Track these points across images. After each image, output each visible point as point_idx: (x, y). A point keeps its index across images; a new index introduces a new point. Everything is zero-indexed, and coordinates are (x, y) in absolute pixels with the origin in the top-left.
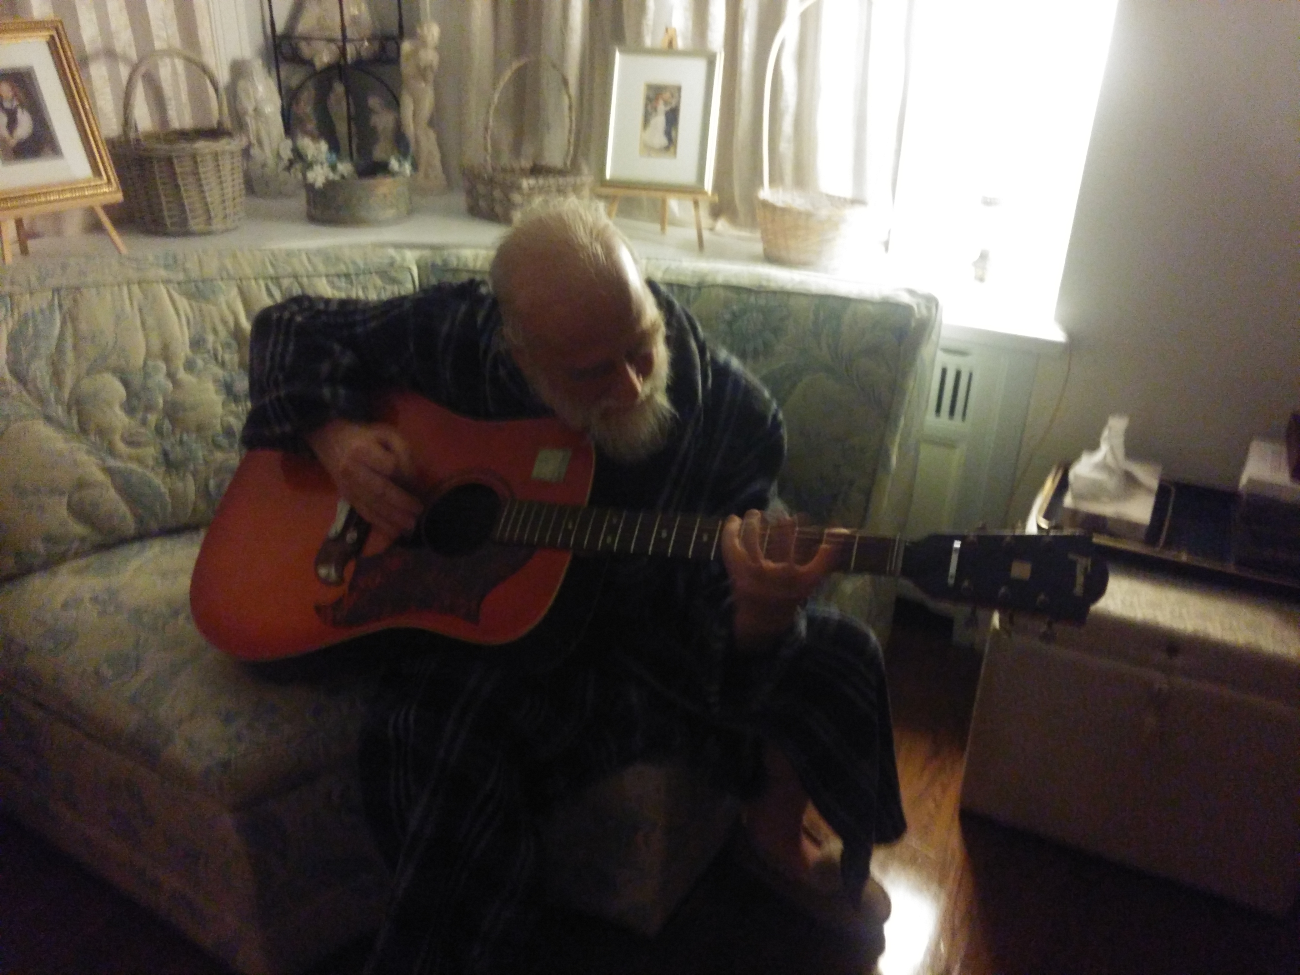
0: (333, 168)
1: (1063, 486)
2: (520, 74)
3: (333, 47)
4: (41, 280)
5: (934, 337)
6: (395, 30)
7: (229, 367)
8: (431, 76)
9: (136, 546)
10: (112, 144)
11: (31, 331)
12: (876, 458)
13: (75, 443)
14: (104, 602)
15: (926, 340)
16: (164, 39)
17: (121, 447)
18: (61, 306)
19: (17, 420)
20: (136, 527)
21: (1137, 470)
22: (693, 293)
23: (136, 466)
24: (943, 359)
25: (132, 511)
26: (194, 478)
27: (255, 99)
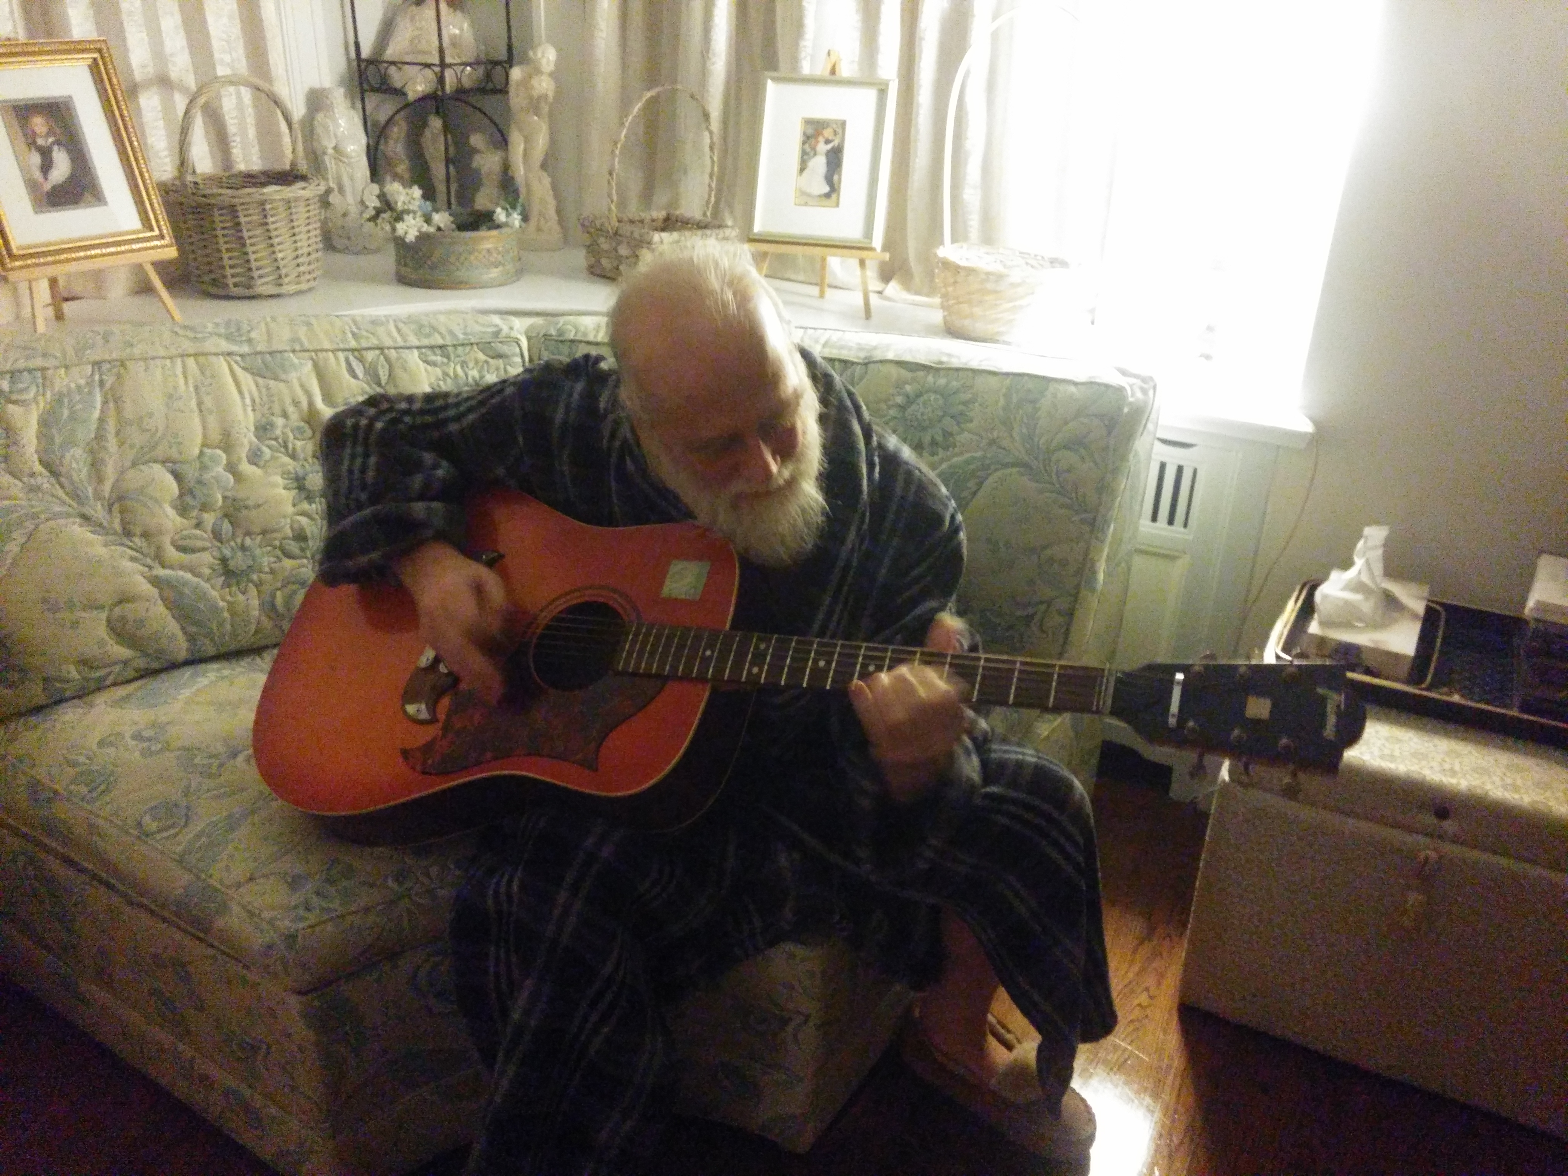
0: (428, 220)
1: (1307, 610)
2: (651, 107)
3: (430, 74)
4: (80, 351)
5: (1150, 426)
6: (503, 55)
7: (302, 456)
8: (545, 109)
9: (188, 672)
10: (165, 190)
11: (66, 412)
12: (1079, 572)
13: (118, 548)
14: (149, 739)
15: (1141, 429)
16: (228, 64)
17: (172, 553)
18: (102, 383)
19: (48, 520)
20: (188, 649)
21: (1398, 590)
22: (858, 370)
23: (188, 576)
24: (1162, 452)
25: (183, 629)
26: (259, 592)
27: (336, 136)
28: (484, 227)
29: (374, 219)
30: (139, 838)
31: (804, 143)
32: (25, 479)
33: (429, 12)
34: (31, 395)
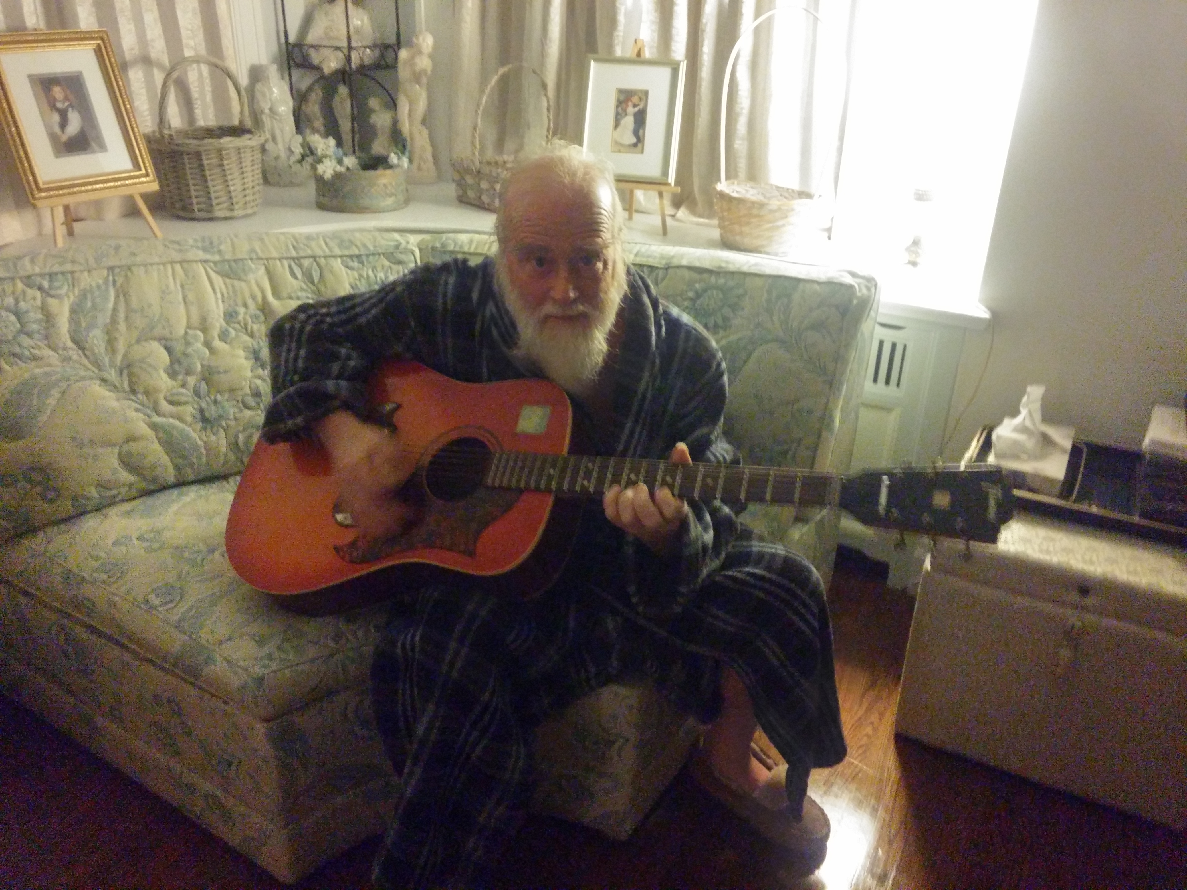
0: (340, 162)
1: (987, 446)
2: (504, 80)
3: (340, 55)
4: (98, 259)
5: (872, 313)
6: (393, 40)
7: (257, 335)
8: (424, 80)
9: (175, 492)
10: (149, 140)
11: (89, 304)
12: (822, 419)
13: (126, 402)
14: (150, 540)
15: (866, 315)
16: (192, 47)
17: (165, 406)
18: (114, 282)
19: (77, 381)
20: (175, 476)
21: (1053, 432)
22: (661, 273)
23: (177, 423)
24: (880, 333)
25: (172, 461)
26: (226, 434)
27: (271, 100)
28: (381, 167)
29: (300, 161)
30: (146, 611)
31: (617, 107)
32: (61, 352)
33: (338, 9)
34: (63, 291)
